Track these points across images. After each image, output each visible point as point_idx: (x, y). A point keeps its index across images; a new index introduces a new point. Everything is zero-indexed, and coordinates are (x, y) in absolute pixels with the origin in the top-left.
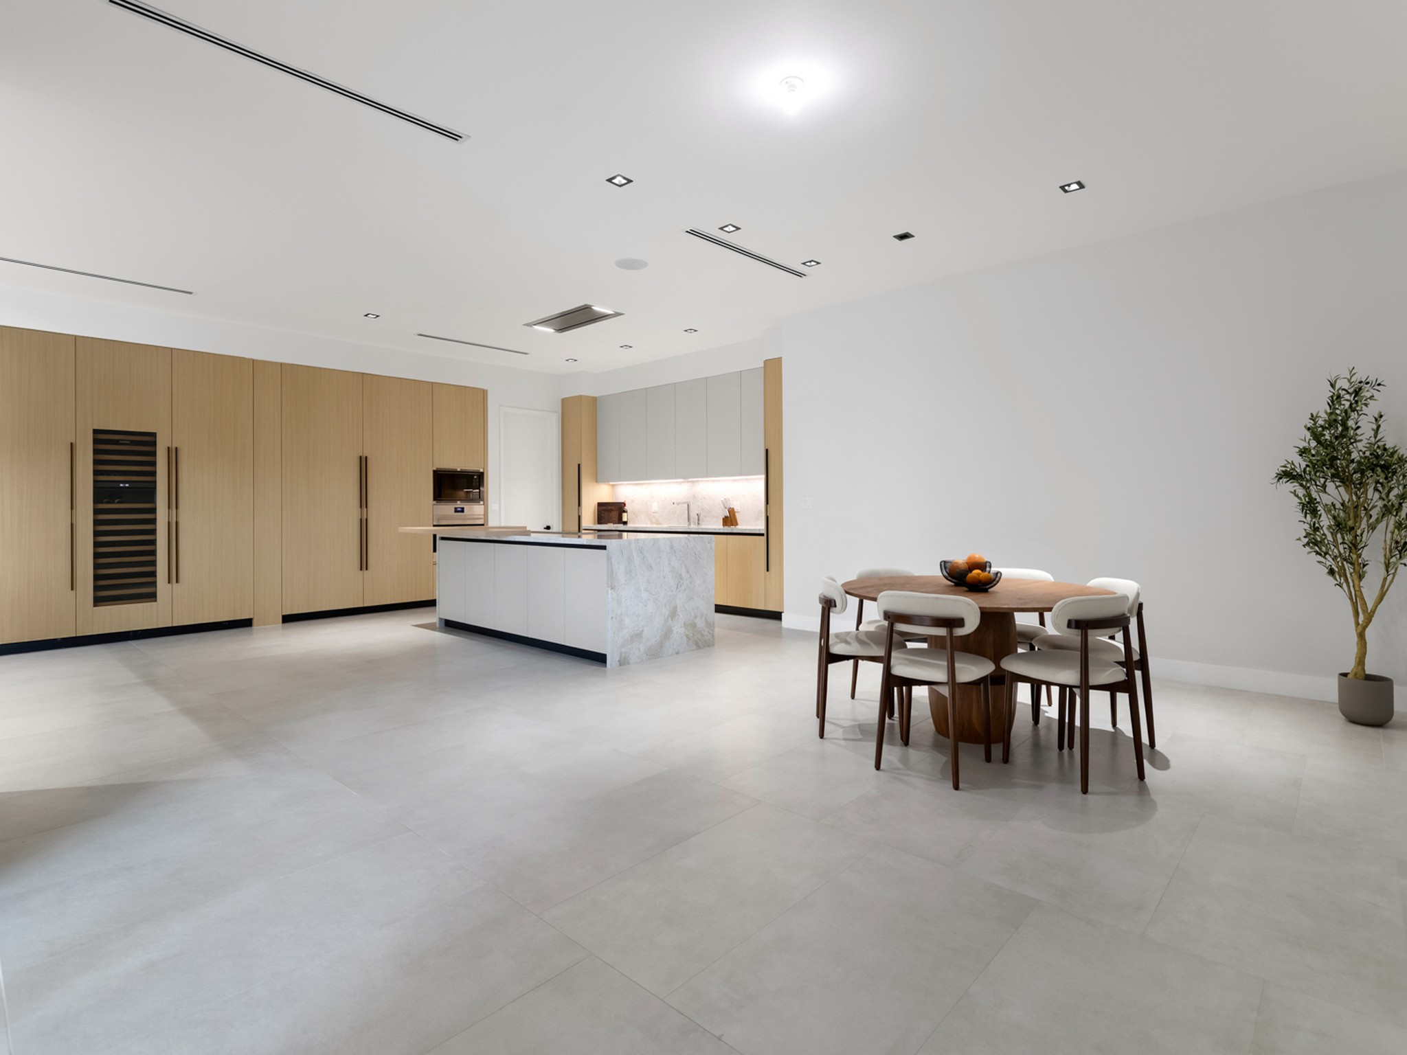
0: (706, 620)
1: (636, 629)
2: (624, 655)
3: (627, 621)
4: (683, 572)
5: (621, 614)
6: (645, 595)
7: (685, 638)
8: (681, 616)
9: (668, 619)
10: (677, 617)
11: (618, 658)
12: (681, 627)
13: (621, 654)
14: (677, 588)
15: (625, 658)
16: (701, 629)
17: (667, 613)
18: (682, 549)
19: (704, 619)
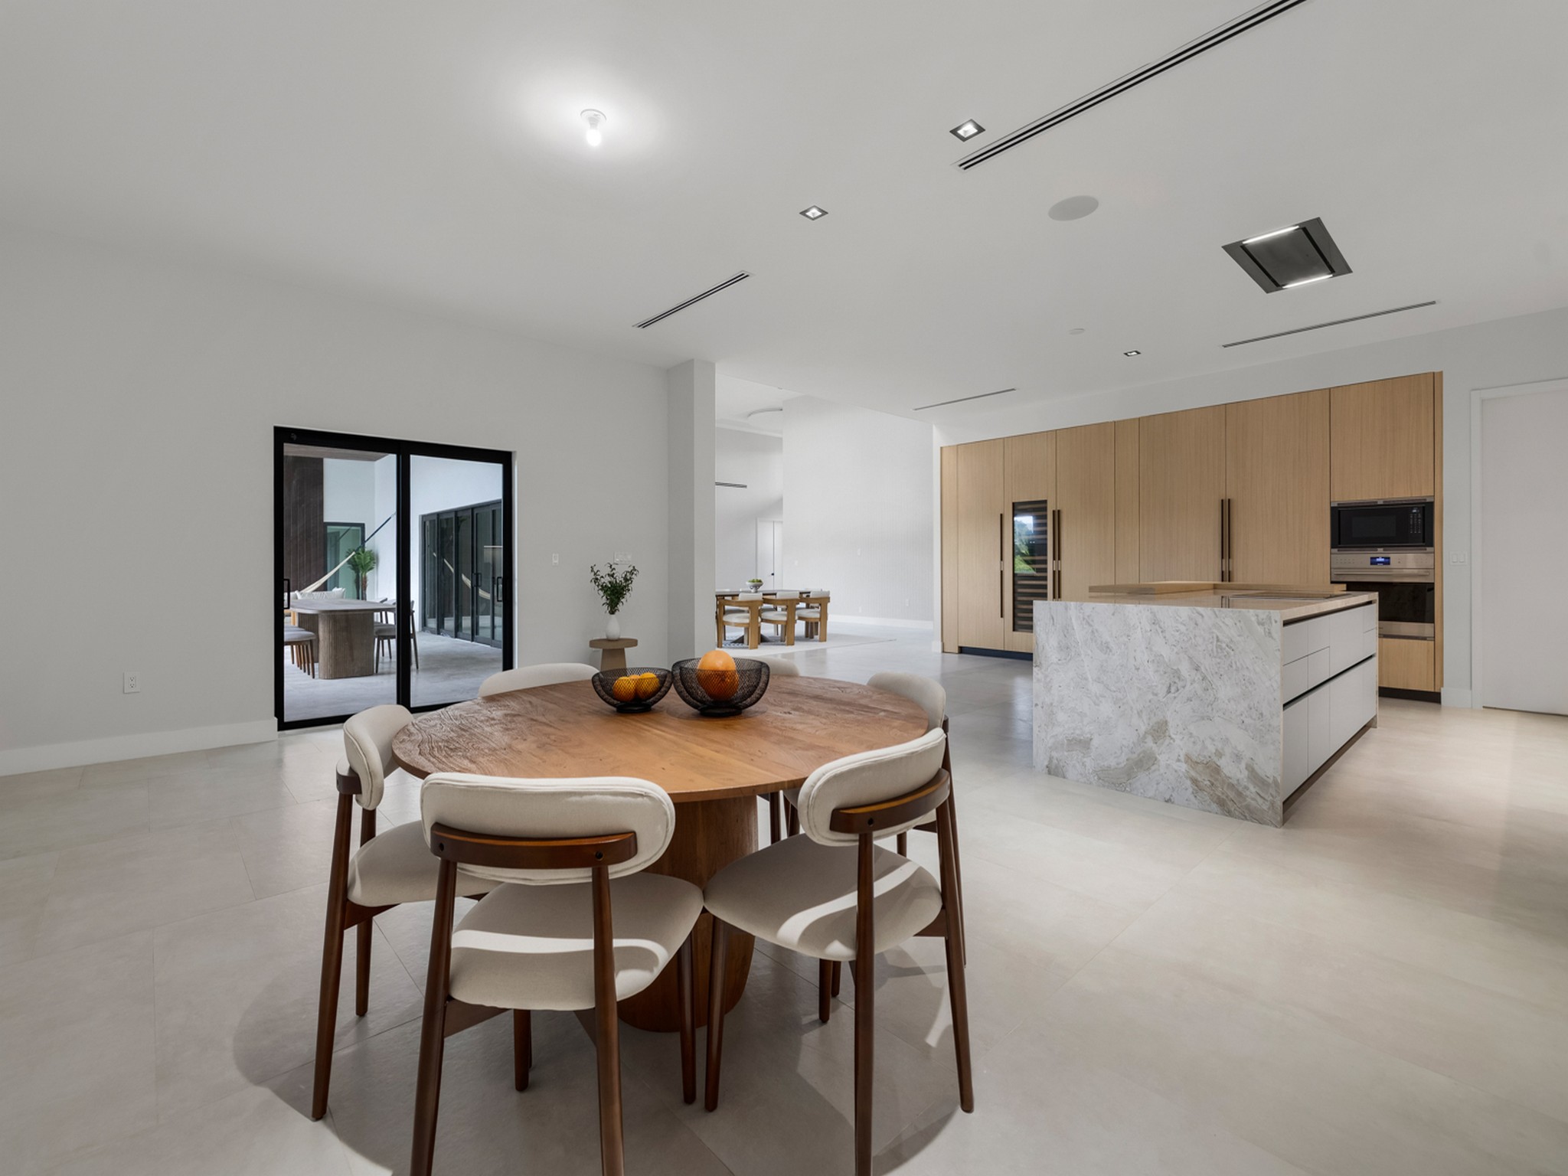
0: (1250, 768)
1: (1078, 732)
2: (1055, 761)
3: (1061, 717)
4: (1185, 668)
5: (1051, 704)
6: (1095, 688)
7: (1188, 783)
8: (1178, 742)
9: (1144, 737)
10: (1168, 741)
11: (1046, 763)
12: (1179, 760)
13: (1051, 759)
14: (1169, 692)
15: (1056, 767)
16: (1235, 782)
17: (1143, 729)
18: (1183, 628)
19: (1243, 766)
